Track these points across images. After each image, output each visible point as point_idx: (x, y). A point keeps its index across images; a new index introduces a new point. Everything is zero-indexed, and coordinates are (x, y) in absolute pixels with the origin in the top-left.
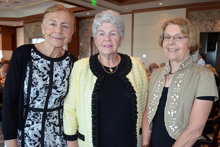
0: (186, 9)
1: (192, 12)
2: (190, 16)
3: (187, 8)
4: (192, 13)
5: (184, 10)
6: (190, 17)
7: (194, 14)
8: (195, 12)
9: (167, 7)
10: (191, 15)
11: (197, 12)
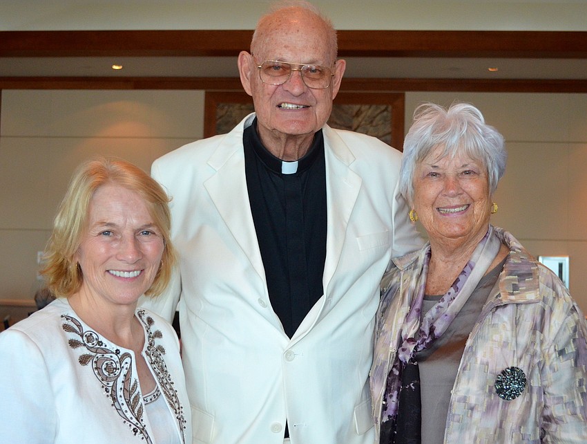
0: (206, 92)
1: (226, 107)
2: (220, 118)
3: (208, 91)
4: (224, 112)
5: (198, 96)
6: (218, 122)
7: (234, 114)
8: (237, 106)
9: (136, 78)
10: (222, 116)
11: (243, 107)
